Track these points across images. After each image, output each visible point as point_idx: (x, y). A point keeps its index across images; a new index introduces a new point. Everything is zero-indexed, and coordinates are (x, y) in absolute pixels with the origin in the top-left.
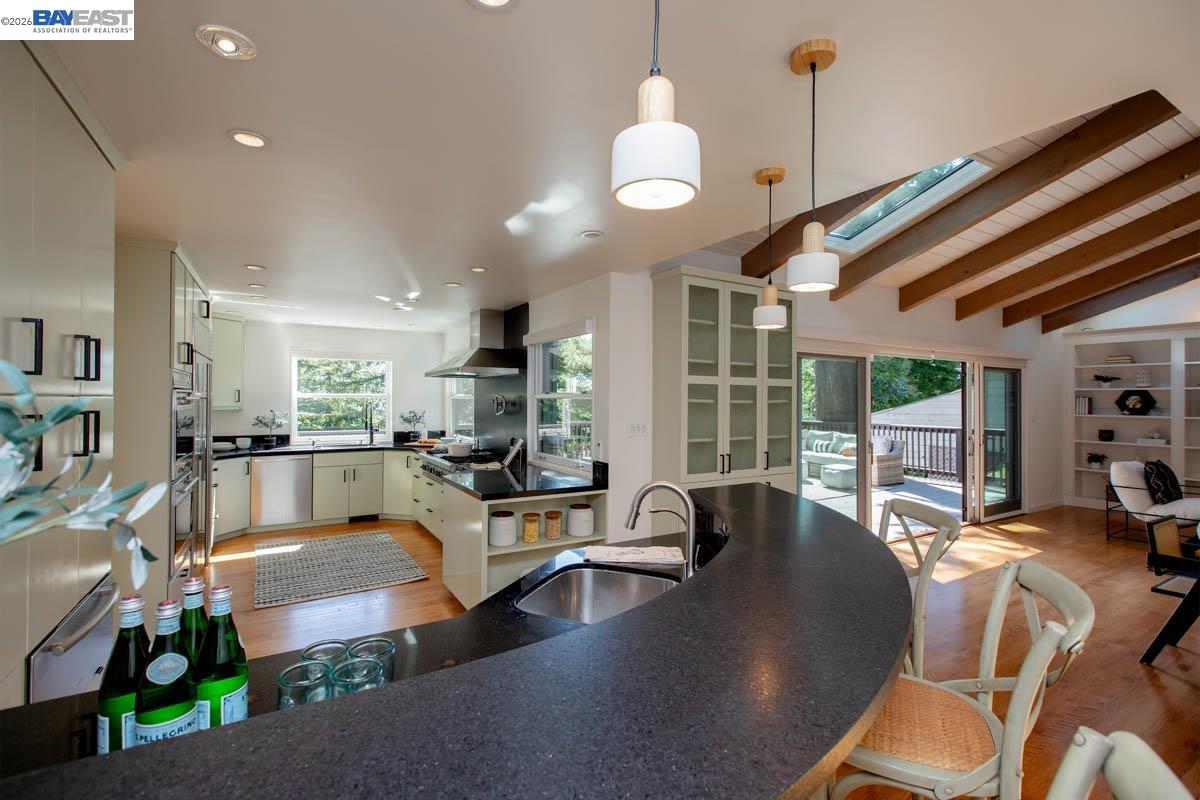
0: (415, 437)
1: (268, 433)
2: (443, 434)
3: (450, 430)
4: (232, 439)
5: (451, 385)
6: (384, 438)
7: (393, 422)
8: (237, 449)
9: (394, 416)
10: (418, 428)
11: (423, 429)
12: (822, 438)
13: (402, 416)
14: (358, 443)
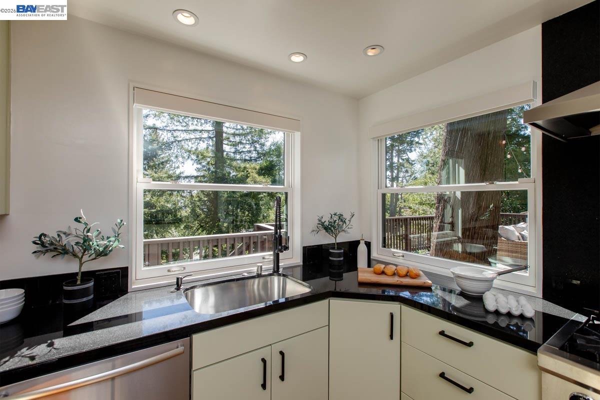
7: (302, 233)
13: (323, 224)
14: (256, 273)
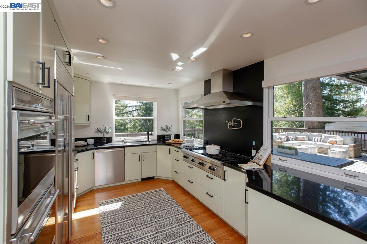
0: (167, 138)
1: (102, 136)
4: (85, 139)
5: (182, 112)
6: (154, 138)
7: (157, 131)
8: (88, 145)
9: (157, 127)
10: (169, 133)
11: (172, 133)
12: (316, 136)
13: (162, 128)
14: (142, 141)
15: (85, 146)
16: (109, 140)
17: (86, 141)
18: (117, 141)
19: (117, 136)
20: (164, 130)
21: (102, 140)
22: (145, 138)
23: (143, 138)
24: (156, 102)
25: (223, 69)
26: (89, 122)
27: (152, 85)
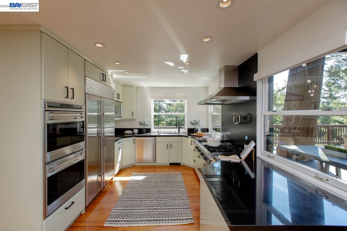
0: (195, 131)
1: (143, 128)
2: (207, 130)
3: (210, 128)
4: (132, 130)
5: (211, 108)
6: (184, 131)
7: (188, 125)
8: (133, 133)
9: (188, 122)
10: (197, 127)
11: (199, 127)
13: (191, 122)
14: (174, 133)
15: (132, 134)
16: (149, 130)
17: (133, 131)
18: (154, 131)
19: (155, 128)
20: (193, 124)
21: (143, 131)
22: (176, 130)
23: (175, 131)
24: (187, 100)
25: (225, 66)
26: (133, 117)
27: (181, 86)
